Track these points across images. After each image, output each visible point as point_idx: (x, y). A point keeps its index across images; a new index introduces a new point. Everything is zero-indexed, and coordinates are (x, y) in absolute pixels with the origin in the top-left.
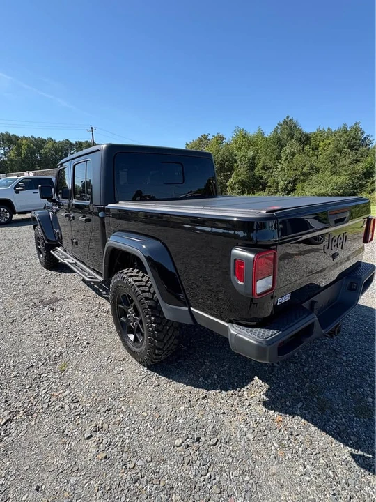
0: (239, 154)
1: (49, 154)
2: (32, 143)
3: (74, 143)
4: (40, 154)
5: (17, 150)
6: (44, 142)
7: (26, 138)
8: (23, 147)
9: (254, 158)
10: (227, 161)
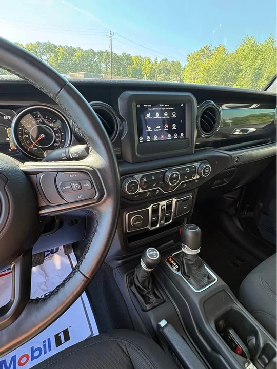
0: (244, 65)
1: (78, 61)
2: (66, 51)
3: (97, 52)
4: (72, 61)
5: (55, 57)
6: (74, 50)
7: (62, 47)
8: (59, 54)
9: (260, 68)
10: (231, 71)
